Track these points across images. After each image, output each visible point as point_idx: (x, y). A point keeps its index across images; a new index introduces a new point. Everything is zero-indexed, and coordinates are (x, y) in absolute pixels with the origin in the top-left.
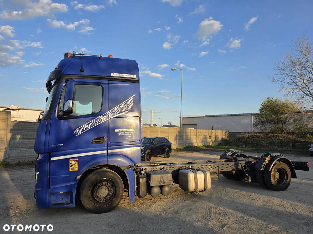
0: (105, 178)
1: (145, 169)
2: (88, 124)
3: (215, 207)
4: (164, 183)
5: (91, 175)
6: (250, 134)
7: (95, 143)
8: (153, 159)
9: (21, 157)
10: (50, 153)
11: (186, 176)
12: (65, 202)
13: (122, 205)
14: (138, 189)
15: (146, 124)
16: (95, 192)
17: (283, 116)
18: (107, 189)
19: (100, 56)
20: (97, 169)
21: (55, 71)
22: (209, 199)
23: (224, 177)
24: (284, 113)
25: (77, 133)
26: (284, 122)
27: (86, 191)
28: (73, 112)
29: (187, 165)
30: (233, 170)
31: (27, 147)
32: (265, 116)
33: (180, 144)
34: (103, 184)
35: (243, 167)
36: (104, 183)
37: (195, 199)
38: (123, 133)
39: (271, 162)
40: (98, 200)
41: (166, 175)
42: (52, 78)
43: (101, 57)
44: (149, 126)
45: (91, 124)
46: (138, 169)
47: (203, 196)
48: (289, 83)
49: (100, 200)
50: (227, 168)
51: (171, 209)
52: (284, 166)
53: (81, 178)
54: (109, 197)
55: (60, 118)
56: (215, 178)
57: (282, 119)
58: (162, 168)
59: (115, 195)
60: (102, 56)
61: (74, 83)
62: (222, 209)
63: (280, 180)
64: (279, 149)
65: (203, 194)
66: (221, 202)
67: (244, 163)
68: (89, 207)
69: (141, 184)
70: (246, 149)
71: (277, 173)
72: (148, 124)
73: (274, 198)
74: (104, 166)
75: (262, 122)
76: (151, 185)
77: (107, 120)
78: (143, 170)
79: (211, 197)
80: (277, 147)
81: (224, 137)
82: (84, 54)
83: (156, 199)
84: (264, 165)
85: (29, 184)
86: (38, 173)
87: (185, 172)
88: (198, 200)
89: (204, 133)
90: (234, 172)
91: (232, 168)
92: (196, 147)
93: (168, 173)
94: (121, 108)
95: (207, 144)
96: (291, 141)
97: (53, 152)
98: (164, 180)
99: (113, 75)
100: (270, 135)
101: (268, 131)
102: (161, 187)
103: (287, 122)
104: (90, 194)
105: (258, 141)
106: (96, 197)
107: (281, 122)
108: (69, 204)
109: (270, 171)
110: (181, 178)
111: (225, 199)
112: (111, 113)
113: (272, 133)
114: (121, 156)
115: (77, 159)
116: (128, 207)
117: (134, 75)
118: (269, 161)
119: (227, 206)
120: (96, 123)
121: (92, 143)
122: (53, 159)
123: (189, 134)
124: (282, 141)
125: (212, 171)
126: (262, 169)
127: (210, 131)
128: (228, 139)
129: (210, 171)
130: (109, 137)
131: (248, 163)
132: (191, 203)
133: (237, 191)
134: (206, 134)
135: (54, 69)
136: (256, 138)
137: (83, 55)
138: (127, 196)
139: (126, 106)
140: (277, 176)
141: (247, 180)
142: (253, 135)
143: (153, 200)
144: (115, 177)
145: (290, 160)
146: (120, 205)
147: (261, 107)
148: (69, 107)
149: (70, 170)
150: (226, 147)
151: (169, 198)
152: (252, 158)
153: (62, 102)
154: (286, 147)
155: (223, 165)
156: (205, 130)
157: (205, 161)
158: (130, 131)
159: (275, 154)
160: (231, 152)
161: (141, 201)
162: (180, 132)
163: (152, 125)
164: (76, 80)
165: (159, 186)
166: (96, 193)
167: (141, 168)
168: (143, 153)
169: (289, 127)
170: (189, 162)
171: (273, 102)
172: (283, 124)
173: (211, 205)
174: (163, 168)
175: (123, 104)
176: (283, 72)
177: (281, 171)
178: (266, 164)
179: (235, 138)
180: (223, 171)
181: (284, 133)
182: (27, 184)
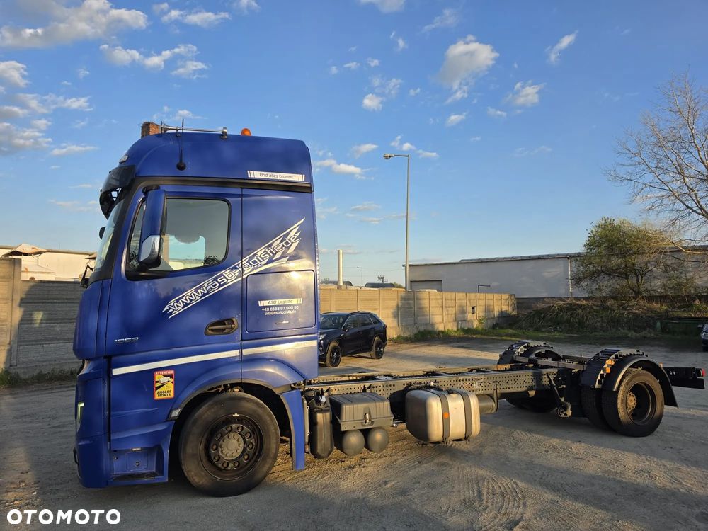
0: (236, 415)
1: (327, 391)
2: (196, 291)
3: (492, 478)
4: (373, 422)
5: (204, 408)
6: (564, 301)
7: (212, 333)
8: (346, 363)
9: (46, 361)
10: (108, 357)
11: (423, 405)
12: (144, 471)
13: (276, 475)
14: (313, 438)
15: (327, 282)
16: (214, 447)
17: (639, 260)
18: (241, 440)
19: (223, 132)
20: (218, 393)
21: (119, 168)
22: (476, 457)
23: (509, 404)
24: (641, 252)
25: (171, 310)
26: (640, 273)
27: (193, 446)
28: (162, 261)
29: (424, 380)
30: (531, 388)
31: (59, 340)
32: (597, 260)
33: (405, 327)
34: (231, 427)
35: (553, 383)
36: (234, 426)
37: (444, 459)
38: (276, 309)
39: (616, 369)
40: (220, 465)
41: (378, 404)
42: (113, 185)
43: (224, 134)
44: (334, 287)
45: (203, 290)
46: (311, 390)
47: (463, 452)
48: (652, 184)
49: (225, 465)
50: (516, 386)
51: (389, 485)
52: (648, 379)
53: (181, 414)
54: (246, 457)
55: (133, 276)
56: (488, 408)
57: (637, 266)
58: (367, 386)
59: (260, 453)
60: (226, 132)
61: (163, 196)
62: (506, 483)
63: (639, 412)
64: (632, 334)
65: (463, 446)
66: (503, 466)
67: (555, 372)
68: (201, 483)
69: (319, 427)
70: (557, 335)
71: (632, 394)
72: (331, 282)
73: (626, 453)
74: (233, 385)
75: (592, 274)
76: (343, 429)
77: (241, 278)
78: (323, 394)
79: (481, 453)
80: (626, 331)
81: (505, 308)
82: (184, 128)
83: (354, 461)
84: (602, 376)
85: (63, 426)
86: (82, 405)
87: (420, 397)
88: (451, 463)
89: (460, 299)
90: (532, 393)
91: (528, 385)
92: (442, 332)
93: (382, 400)
94: (271, 252)
95: (466, 326)
96: (659, 316)
97: (116, 355)
98: (372, 417)
99: (252, 176)
100: (610, 302)
101: (604, 294)
102: (366, 433)
103: (649, 273)
104: (203, 453)
105: (583, 317)
106: (216, 459)
107: (635, 273)
108: (154, 475)
109: (615, 390)
110: (411, 410)
111: (512, 457)
112: (248, 262)
113: (615, 298)
114: (271, 363)
115: (172, 372)
116: (289, 479)
117: (301, 176)
118: (612, 367)
119: (518, 474)
120: (214, 286)
121: (206, 333)
122: (116, 372)
123: (425, 303)
124: (636, 316)
125: (481, 392)
126: (597, 385)
127: (472, 296)
128: (514, 313)
129: (477, 393)
130: (245, 320)
131: (564, 374)
132: (435, 468)
133: (539, 437)
134: (464, 301)
135: (117, 165)
136: (579, 311)
137: (184, 131)
138: (288, 454)
139: (283, 246)
140: (632, 401)
141: (562, 412)
142: (571, 304)
143: (348, 463)
144: (260, 411)
145: (661, 365)
146: (271, 476)
147: (589, 240)
148: (153, 252)
149: (157, 397)
150: (511, 331)
151: (385, 456)
152: (573, 359)
153: (135, 236)
154: (648, 329)
155: (507, 379)
156: (461, 294)
157: (466, 369)
158: (293, 305)
159: (625, 352)
160: (525, 347)
161: (320, 466)
162: (404, 299)
163: (341, 284)
164: (168, 189)
165: (360, 430)
166: (217, 449)
167: (320, 388)
168: (321, 348)
169: (653, 284)
170: (428, 373)
171: (616, 229)
172: (640, 277)
173: (480, 472)
174: (369, 388)
175: (276, 243)
176: (638, 159)
177: (640, 391)
178: (605, 374)
179: (529, 311)
180: (507, 391)
181: (643, 297)
182: (59, 427)
